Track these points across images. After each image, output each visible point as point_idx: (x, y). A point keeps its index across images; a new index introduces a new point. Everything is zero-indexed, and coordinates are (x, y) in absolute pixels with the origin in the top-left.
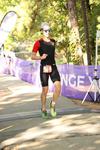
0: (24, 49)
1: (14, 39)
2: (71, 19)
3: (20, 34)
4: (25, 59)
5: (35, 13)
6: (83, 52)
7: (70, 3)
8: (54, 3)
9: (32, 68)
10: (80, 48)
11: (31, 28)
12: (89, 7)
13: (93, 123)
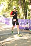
0: (6, 15)
1: (3, 12)
2: (20, 6)
3: (5, 10)
4: (6, 17)
5: (9, 4)
6: (24, 15)
7: (20, 1)
8: (15, 1)
9: (9, 20)
10: (23, 14)
11: (8, 9)
12: (25, 2)
13: (26, 36)
